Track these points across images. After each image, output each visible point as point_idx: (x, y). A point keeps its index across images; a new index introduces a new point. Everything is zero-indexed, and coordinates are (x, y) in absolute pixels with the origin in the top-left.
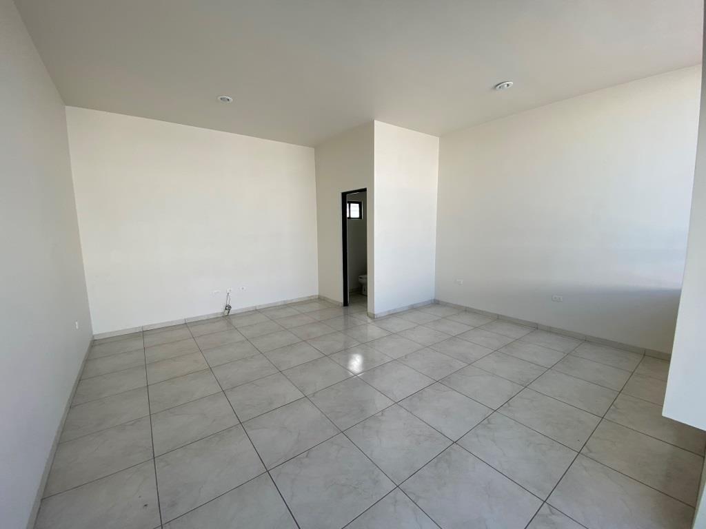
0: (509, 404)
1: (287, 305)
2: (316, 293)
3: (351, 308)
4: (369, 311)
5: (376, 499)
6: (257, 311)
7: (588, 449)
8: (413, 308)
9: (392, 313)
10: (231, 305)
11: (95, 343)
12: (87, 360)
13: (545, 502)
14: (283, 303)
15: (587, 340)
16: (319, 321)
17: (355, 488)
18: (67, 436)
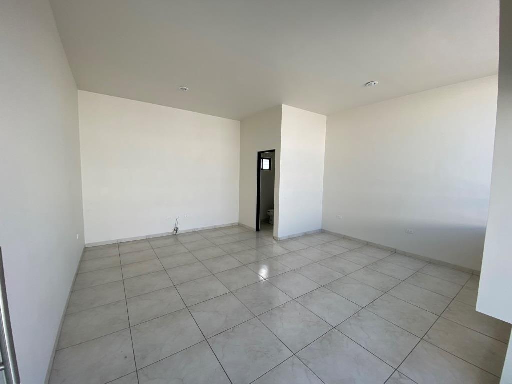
0: (373, 305)
1: (216, 229)
2: (237, 221)
3: (262, 233)
4: (274, 235)
5: (280, 361)
6: (195, 232)
7: (429, 337)
8: (306, 235)
9: (291, 237)
10: (178, 227)
11: (86, 250)
12: (82, 261)
13: (396, 370)
14: (214, 228)
15: (431, 262)
16: (239, 241)
17: (265, 354)
18: (71, 310)
